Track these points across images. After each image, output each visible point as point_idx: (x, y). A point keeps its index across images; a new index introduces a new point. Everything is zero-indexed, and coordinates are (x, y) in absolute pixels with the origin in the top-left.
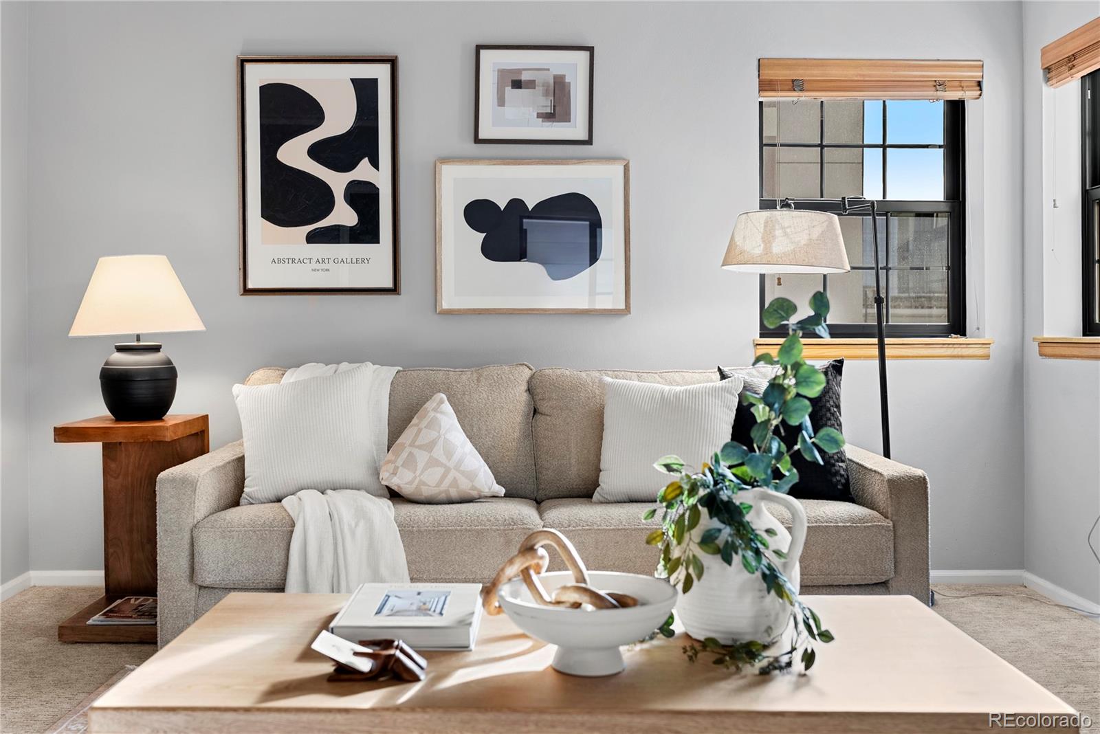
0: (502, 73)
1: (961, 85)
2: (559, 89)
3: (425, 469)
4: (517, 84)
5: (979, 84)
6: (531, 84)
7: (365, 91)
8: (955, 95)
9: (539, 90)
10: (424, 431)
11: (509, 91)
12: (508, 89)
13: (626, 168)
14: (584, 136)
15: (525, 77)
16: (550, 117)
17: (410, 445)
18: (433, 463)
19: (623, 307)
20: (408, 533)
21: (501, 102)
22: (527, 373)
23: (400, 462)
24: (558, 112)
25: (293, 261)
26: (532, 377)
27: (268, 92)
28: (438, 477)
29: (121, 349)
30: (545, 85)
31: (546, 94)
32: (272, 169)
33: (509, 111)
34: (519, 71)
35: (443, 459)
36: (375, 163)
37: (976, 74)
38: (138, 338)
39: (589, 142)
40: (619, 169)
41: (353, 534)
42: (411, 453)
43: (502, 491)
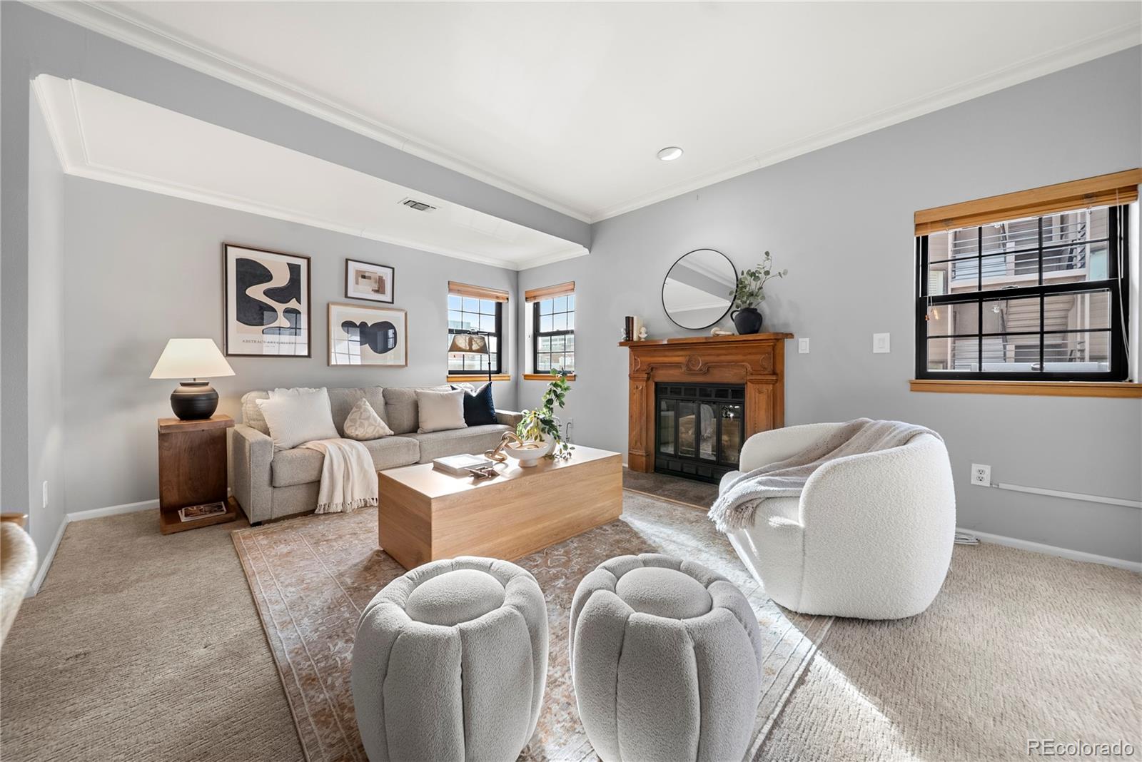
0: (358, 272)
1: (503, 298)
2: (381, 281)
3: (368, 427)
4: (364, 277)
5: (508, 299)
6: (369, 278)
7: (294, 269)
8: (501, 301)
9: (372, 280)
10: (363, 413)
11: (361, 280)
12: (360, 278)
13: (406, 314)
14: (390, 301)
15: (367, 274)
16: (377, 291)
17: (360, 418)
18: (371, 424)
19: (404, 364)
20: (371, 451)
21: (357, 283)
22: (382, 390)
23: (357, 426)
24: (380, 290)
25: (255, 342)
26: (383, 391)
27: (240, 262)
28: (372, 430)
29: (183, 385)
30: (375, 279)
31: (376, 282)
32: (242, 298)
33: (360, 287)
34: (365, 272)
35: (374, 423)
36: (299, 301)
37: (507, 296)
38: (195, 379)
39: (392, 303)
40: (403, 314)
41: (352, 454)
42: (361, 422)
43: (393, 433)
